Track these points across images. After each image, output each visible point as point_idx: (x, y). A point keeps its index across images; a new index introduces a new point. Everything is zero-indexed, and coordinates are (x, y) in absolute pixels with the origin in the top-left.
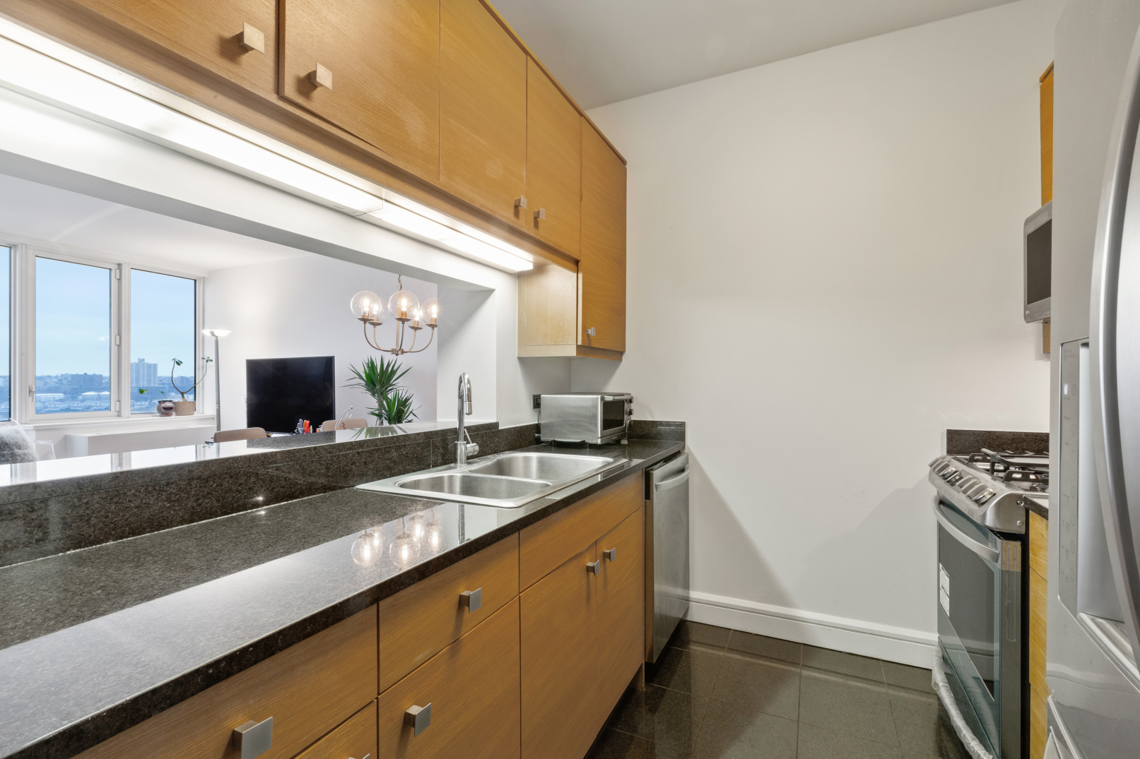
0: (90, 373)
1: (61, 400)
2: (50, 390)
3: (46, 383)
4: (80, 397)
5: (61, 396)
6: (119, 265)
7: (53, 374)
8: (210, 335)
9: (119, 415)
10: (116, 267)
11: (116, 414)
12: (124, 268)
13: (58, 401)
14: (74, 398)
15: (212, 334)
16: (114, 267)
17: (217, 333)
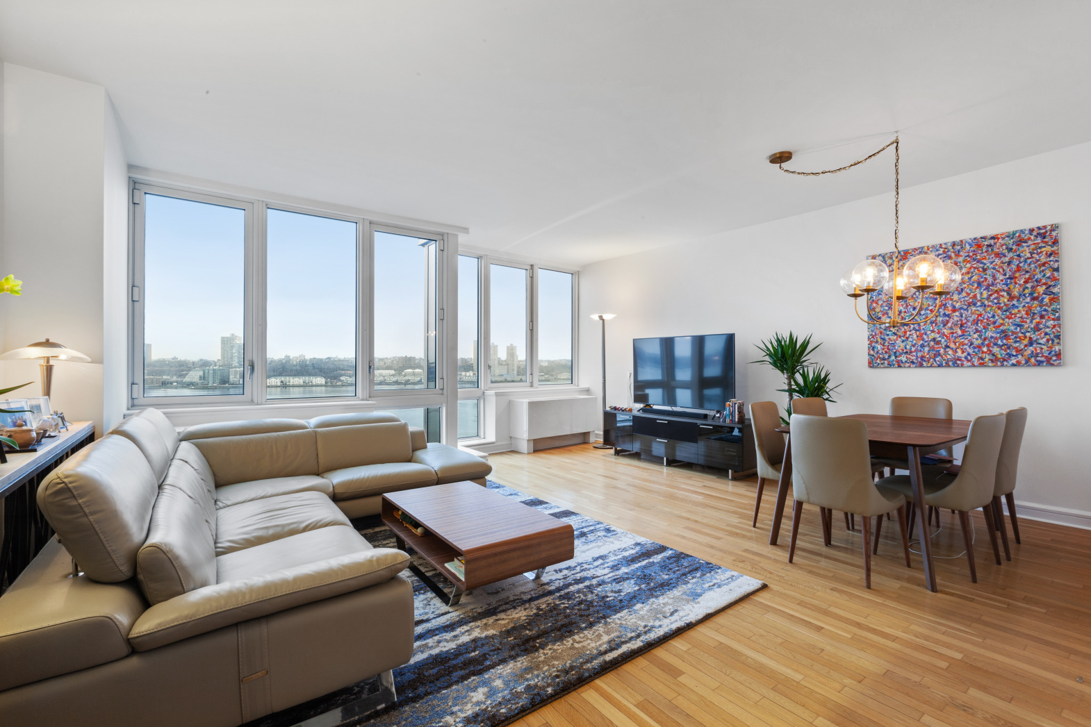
0: (409, 356)
1: (393, 375)
2: (387, 368)
3: (385, 363)
4: (403, 373)
5: (392, 372)
6: (532, 266)
7: (389, 357)
8: (598, 319)
9: (532, 386)
10: (530, 267)
11: (530, 384)
12: (535, 268)
13: (391, 376)
14: (400, 374)
15: (601, 317)
16: (529, 267)
17: (605, 317)
